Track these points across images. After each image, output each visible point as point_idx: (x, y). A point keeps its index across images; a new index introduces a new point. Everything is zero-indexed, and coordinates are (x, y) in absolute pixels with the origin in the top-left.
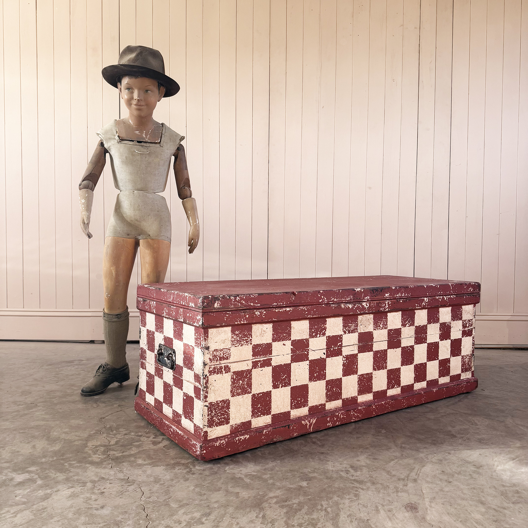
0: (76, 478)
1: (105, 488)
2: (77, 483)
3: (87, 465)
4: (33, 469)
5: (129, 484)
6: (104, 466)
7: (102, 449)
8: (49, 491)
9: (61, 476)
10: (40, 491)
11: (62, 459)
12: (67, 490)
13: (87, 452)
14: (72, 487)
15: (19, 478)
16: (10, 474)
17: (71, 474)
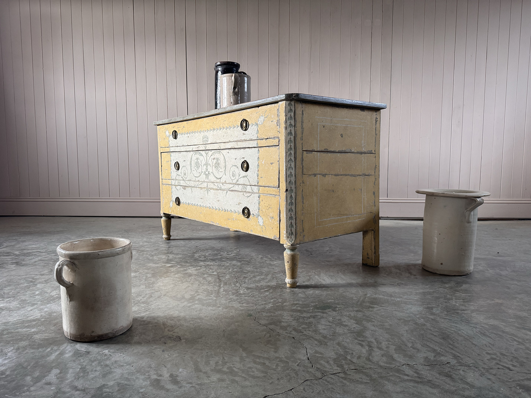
1: (211, 267)
2: (197, 266)
3: (199, 261)
4: (173, 262)
5: (222, 266)
6: (207, 261)
7: (203, 256)
8: (185, 268)
9: (188, 265)
10: (181, 269)
11: (185, 260)
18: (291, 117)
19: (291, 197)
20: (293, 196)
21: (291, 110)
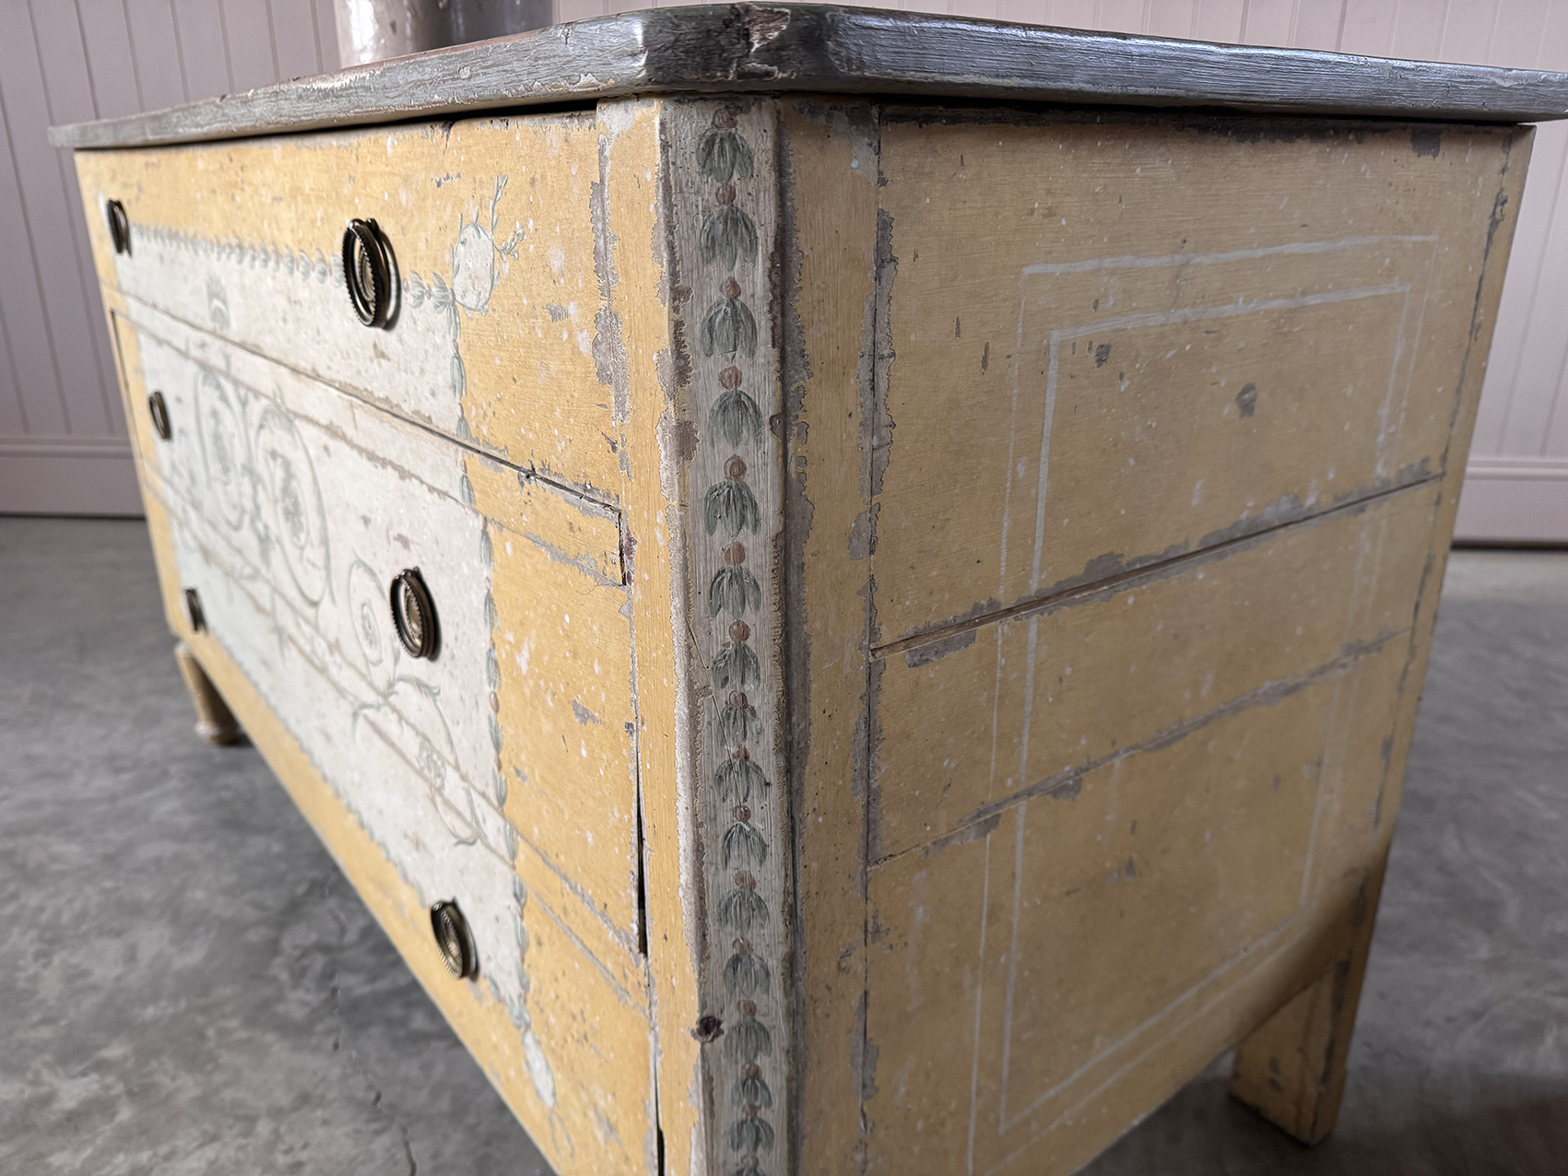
0: (229, 1094)
1: (305, 1146)
2: (230, 1121)
3: (270, 1037)
4: (115, 1051)
5: (375, 1126)
6: (314, 1040)
7: (318, 962)
8: (144, 1157)
9: (188, 1087)
10: (121, 1157)
11: (203, 1010)
12: (198, 1153)
13: (274, 980)
14: (214, 1138)
15: (73, 1091)
16: (47, 1076)
17: (219, 1078)
18: (739, 317)
19: (752, 1080)
20: (767, 1077)
21: (737, 222)
